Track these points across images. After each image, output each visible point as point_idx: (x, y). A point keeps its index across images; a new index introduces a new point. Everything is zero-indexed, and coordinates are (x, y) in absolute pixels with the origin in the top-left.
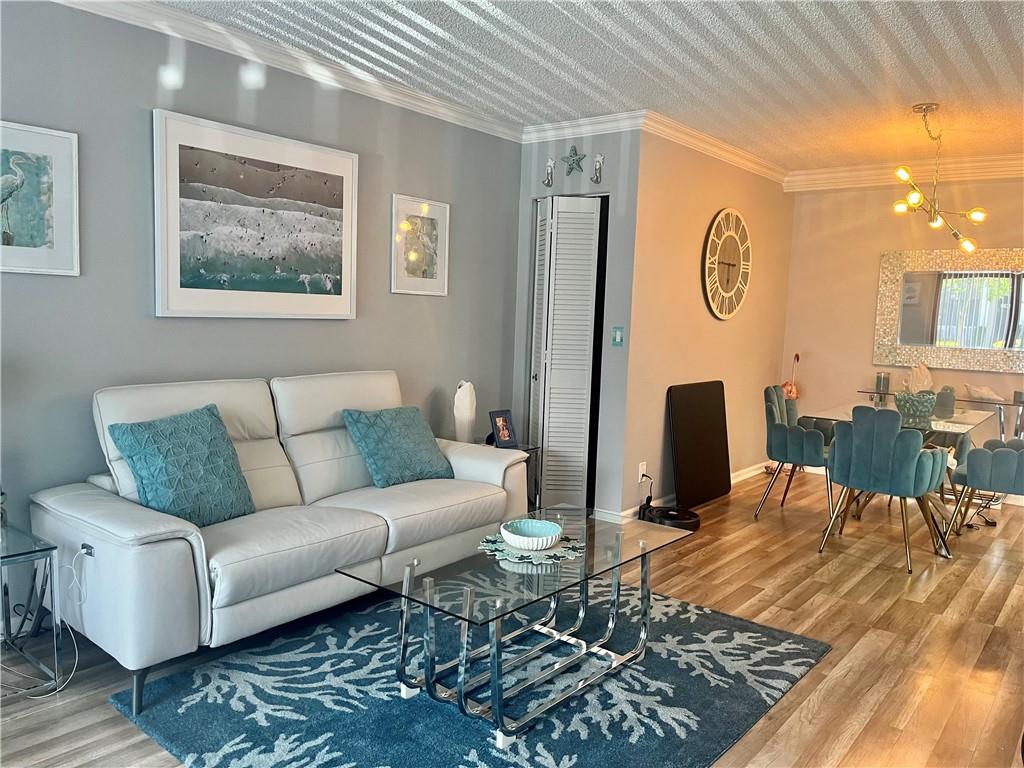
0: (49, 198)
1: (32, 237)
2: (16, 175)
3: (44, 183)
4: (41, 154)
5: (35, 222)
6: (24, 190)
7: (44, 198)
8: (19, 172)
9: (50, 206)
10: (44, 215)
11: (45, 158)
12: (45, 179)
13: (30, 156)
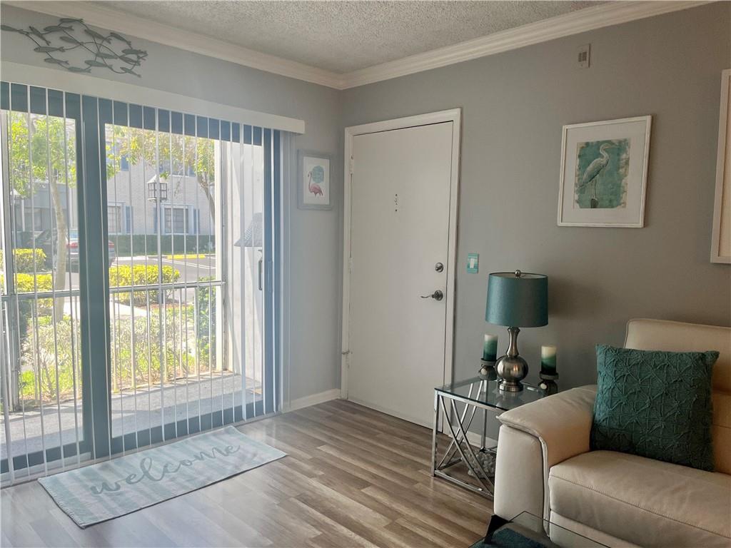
0: (626, 170)
1: (611, 201)
2: (603, 157)
3: (622, 160)
4: (621, 137)
5: (614, 190)
6: (608, 168)
7: (622, 171)
8: (605, 155)
9: (626, 176)
10: (620, 184)
11: (625, 140)
12: (624, 156)
13: (614, 142)
